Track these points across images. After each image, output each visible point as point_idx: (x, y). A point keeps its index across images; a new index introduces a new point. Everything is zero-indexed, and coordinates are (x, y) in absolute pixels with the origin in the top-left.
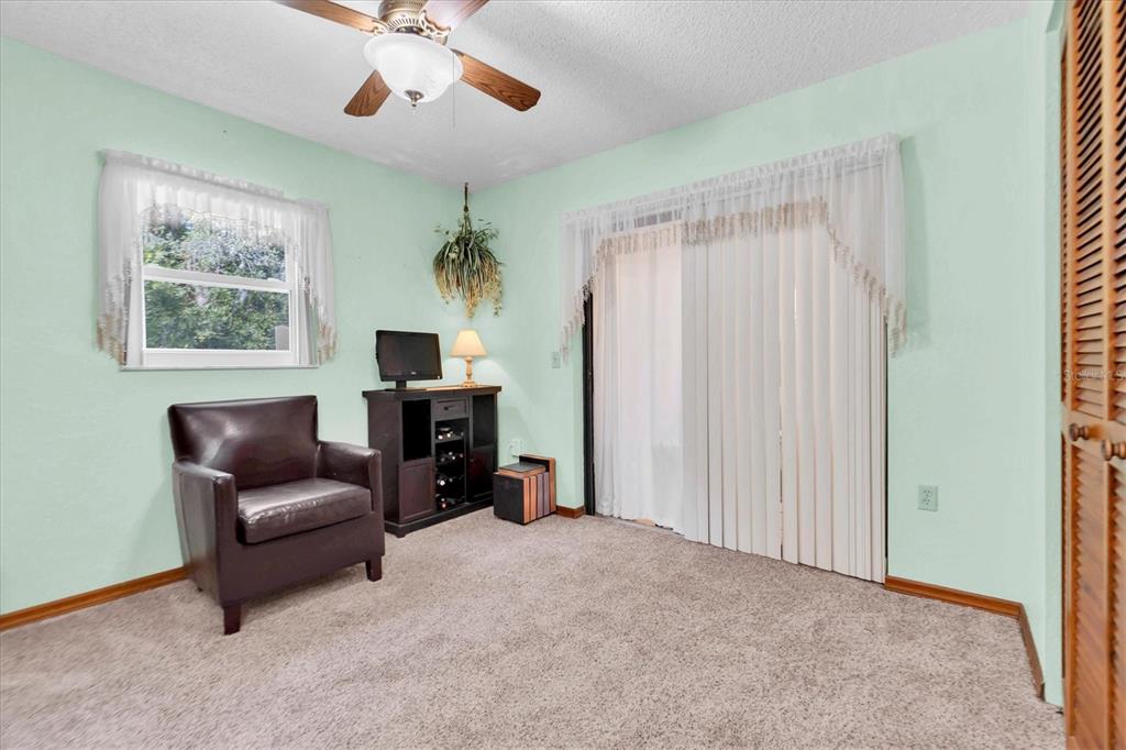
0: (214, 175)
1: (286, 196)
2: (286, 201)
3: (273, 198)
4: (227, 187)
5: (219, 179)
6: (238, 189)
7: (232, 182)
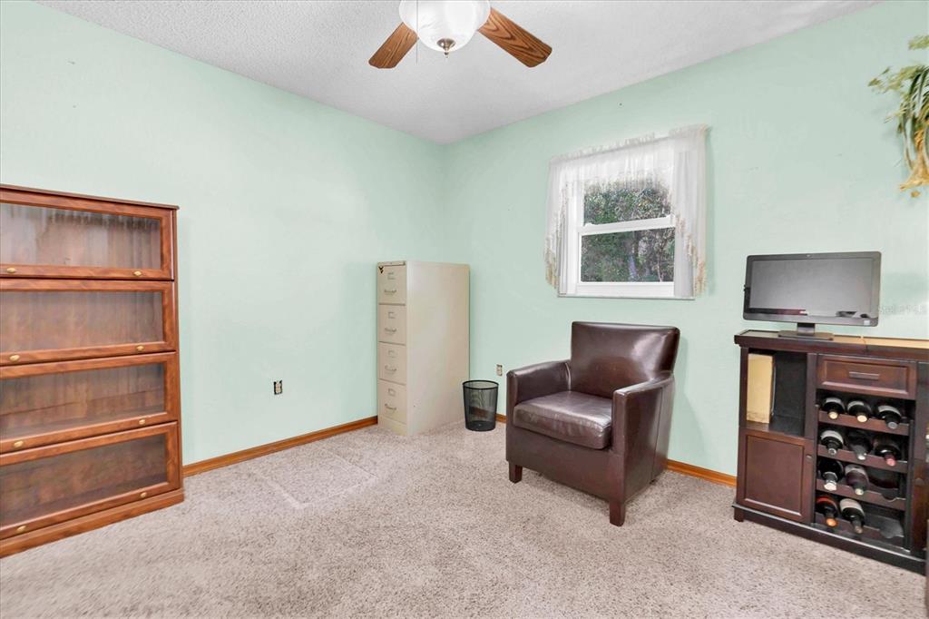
0: (601, 146)
1: (657, 137)
2: (657, 141)
3: (647, 143)
4: (626, 147)
5: (606, 147)
6: (619, 149)
7: (614, 146)
